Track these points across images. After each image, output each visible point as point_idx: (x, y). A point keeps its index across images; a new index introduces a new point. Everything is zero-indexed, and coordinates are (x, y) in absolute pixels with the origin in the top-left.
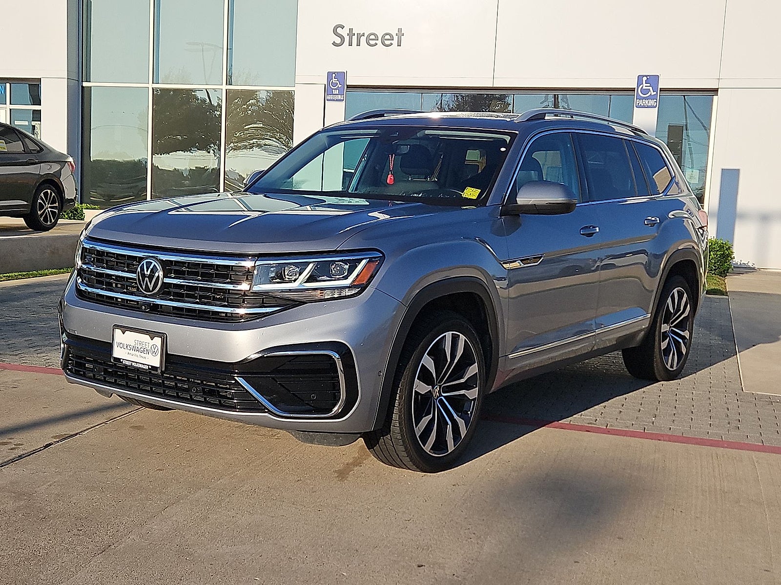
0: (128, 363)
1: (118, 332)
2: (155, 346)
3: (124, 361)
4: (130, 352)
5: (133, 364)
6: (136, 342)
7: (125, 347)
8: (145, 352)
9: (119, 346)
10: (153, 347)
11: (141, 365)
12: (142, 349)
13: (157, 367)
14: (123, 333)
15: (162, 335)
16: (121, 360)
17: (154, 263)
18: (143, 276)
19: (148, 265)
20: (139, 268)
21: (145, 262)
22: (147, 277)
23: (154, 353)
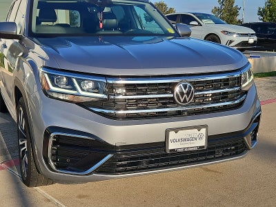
3: (178, 150)
4: (181, 143)
5: (186, 149)
6: (187, 135)
7: (177, 141)
9: (172, 142)
10: (199, 135)
11: (191, 148)
12: (191, 139)
14: (176, 132)
15: (205, 126)
16: (176, 150)
17: (189, 84)
18: (182, 94)
19: (185, 87)
20: (177, 89)
21: (181, 85)
22: (185, 94)
23: (201, 138)
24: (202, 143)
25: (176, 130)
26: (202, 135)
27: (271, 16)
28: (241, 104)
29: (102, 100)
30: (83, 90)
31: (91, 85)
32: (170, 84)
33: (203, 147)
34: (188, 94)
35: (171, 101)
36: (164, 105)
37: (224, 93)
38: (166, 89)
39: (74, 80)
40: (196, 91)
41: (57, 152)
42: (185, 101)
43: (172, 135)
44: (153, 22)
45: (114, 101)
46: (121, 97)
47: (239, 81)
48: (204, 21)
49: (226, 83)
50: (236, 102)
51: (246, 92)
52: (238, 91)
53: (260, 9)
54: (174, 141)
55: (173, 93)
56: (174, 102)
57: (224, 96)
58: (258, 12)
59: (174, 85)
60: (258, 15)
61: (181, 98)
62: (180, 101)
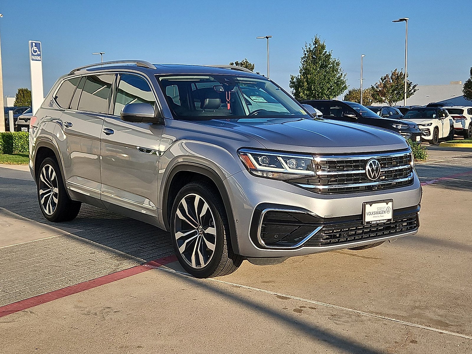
0: (374, 222)
1: (368, 206)
2: (388, 208)
4: (374, 216)
5: (378, 222)
6: (378, 208)
7: (372, 214)
9: (368, 215)
11: (382, 221)
12: (382, 212)
14: (371, 206)
15: (391, 200)
16: (371, 222)
17: (376, 161)
18: (373, 170)
19: (374, 163)
20: (368, 166)
21: (371, 162)
22: (375, 170)
23: (388, 212)
24: (389, 216)
25: (371, 203)
26: (390, 208)
27: (309, 89)
28: (412, 181)
29: (308, 176)
30: (290, 168)
32: (362, 161)
33: (390, 220)
35: (363, 178)
36: (357, 181)
37: (400, 170)
38: (358, 166)
39: (280, 159)
40: (382, 168)
42: (374, 177)
45: (319, 177)
47: (409, 159)
49: (401, 161)
50: (409, 179)
52: (409, 169)
53: (292, 79)
55: (365, 169)
56: (366, 178)
57: (401, 173)
58: (290, 83)
59: (366, 162)
60: (291, 88)
61: (372, 174)
62: (371, 178)
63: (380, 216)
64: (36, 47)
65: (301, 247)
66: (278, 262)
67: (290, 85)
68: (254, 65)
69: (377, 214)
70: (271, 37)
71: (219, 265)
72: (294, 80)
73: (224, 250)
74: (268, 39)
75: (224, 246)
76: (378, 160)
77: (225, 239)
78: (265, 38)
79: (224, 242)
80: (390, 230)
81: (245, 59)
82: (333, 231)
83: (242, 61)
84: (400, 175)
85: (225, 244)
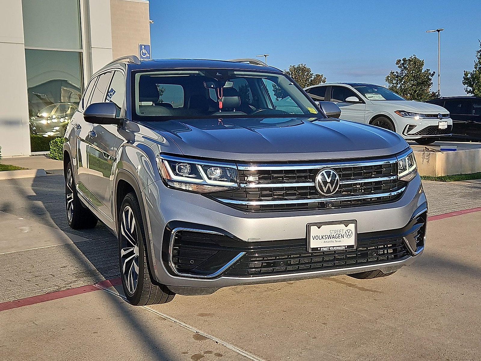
0: (325, 249)
2: (349, 231)
3: (321, 248)
4: (326, 240)
5: (330, 248)
6: (332, 231)
7: (321, 238)
8: (339, 237)
10: (347, 232)
11: (338, 247)
12: (338, 236)
13: (353, 245)
14: (319, 228)
15: (354, 222)
16: (319, 249)
17: (332, 172)
18: (325, 183)
19: (328, 174)
20: (319, 178)
21: (324, 172)
22: (329, 182)
23: (349, 236)
24: (351, 241)
25: (319, 225)
26: (351, 232)
28: (399, 196)
29: (231, 189)
30: (210, 179)
31: (218, 172)
32: (310, 171)
33: (352, 247)
34: (332, 183)
35: (312, 192)
36: (303, 196)
37: (376, 182)
38: (306, 177)
39: (200, 167)
40: (342, 180)
41: (179, 252)
42: (329, 191)
43: (314, 230)
44: (289, 99)
45: (246, 191)
46: (253, 185)
47: (394, 169)
48: (368, 95)
49: (378, 171)
50: (393, 194)
51: (406, 184)
52: (394, 181)
53: (466, 75)
54: (316, 238)
55: (314, 181)
56: (316, 193)
57: (377, 187)
58: (464, 79)
59: (316, 172)
60: (465, 85)
61: (324, 188)
62: (323, 192)
63: (335, 241)
64: (145, 50)
65: (219, 276)
66: (206, 292)
67: (463, 82)
68: (423, 60)
69: (329, 238)
70: (443, 30)
71: (142, 291)
72: (468, 77)
73: (145, 274)
74: (439, 32)
75: (145, 270)
76: (335, 169)
77: (145, 261)
78: (435, 31)
79: (145, 265)
80: (357, 259)
81: (414, 55)
82: (276, 258)
83: (410, 58)
84: (376, 189)
85: (145, 267)
